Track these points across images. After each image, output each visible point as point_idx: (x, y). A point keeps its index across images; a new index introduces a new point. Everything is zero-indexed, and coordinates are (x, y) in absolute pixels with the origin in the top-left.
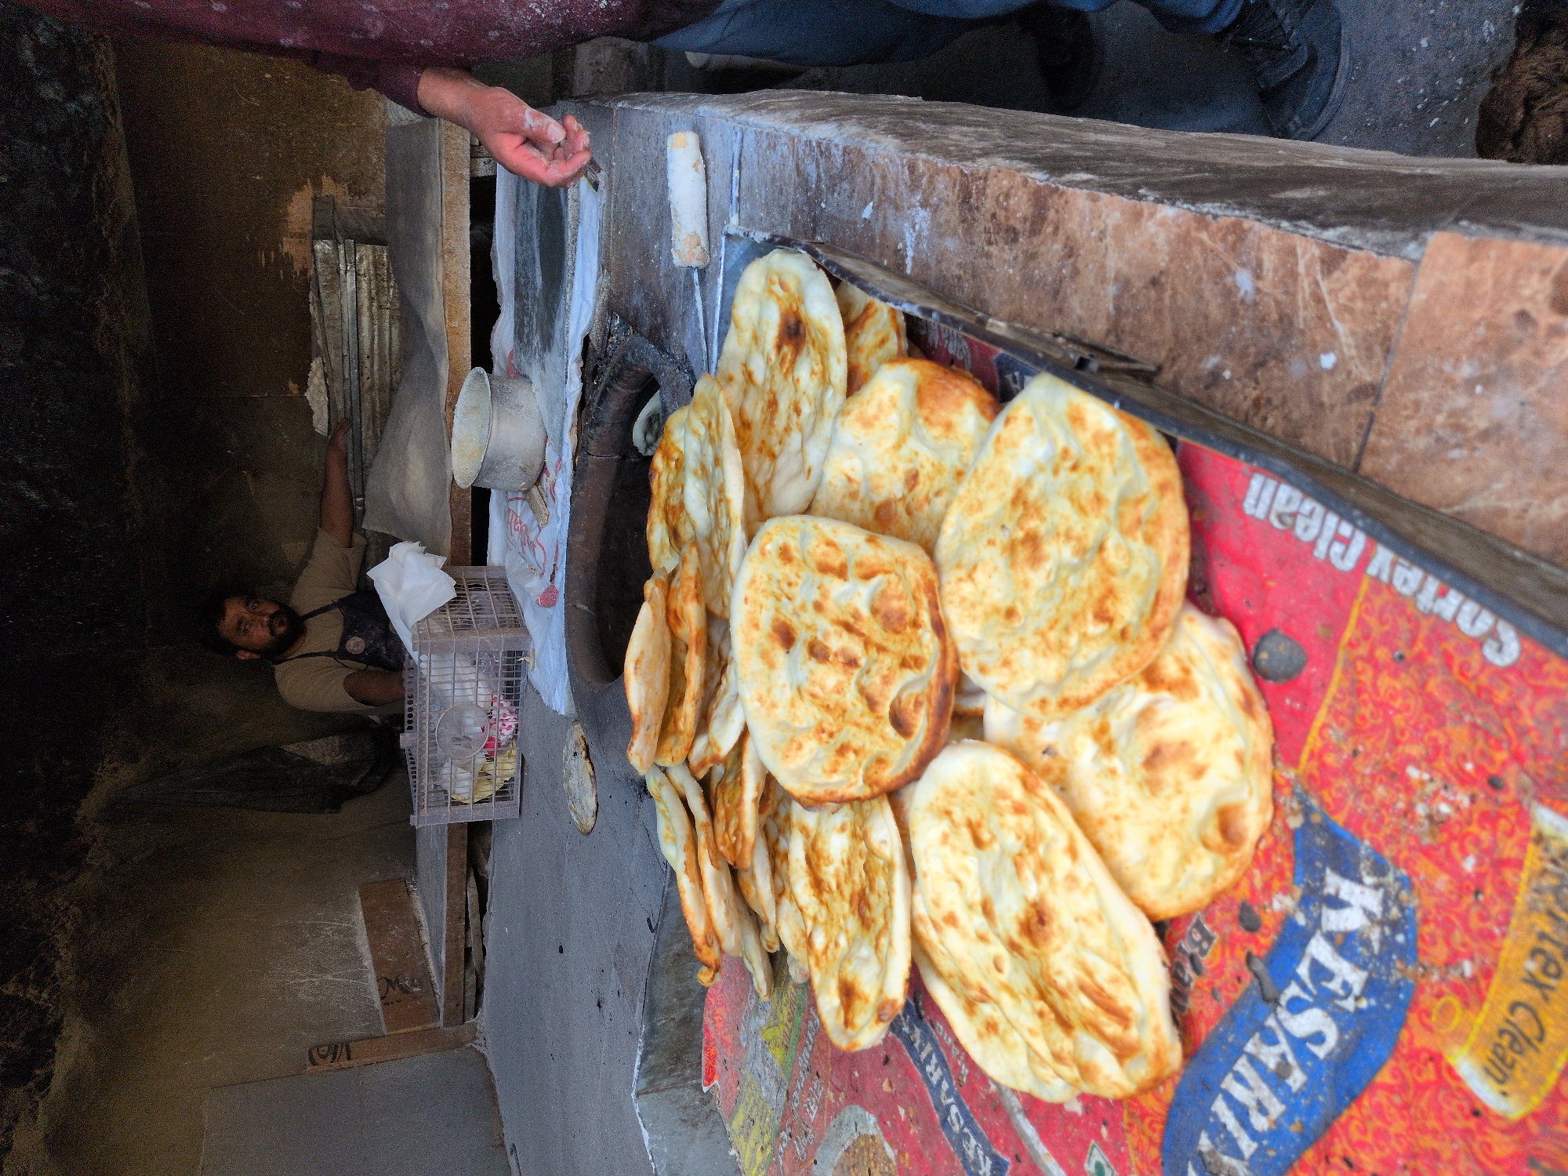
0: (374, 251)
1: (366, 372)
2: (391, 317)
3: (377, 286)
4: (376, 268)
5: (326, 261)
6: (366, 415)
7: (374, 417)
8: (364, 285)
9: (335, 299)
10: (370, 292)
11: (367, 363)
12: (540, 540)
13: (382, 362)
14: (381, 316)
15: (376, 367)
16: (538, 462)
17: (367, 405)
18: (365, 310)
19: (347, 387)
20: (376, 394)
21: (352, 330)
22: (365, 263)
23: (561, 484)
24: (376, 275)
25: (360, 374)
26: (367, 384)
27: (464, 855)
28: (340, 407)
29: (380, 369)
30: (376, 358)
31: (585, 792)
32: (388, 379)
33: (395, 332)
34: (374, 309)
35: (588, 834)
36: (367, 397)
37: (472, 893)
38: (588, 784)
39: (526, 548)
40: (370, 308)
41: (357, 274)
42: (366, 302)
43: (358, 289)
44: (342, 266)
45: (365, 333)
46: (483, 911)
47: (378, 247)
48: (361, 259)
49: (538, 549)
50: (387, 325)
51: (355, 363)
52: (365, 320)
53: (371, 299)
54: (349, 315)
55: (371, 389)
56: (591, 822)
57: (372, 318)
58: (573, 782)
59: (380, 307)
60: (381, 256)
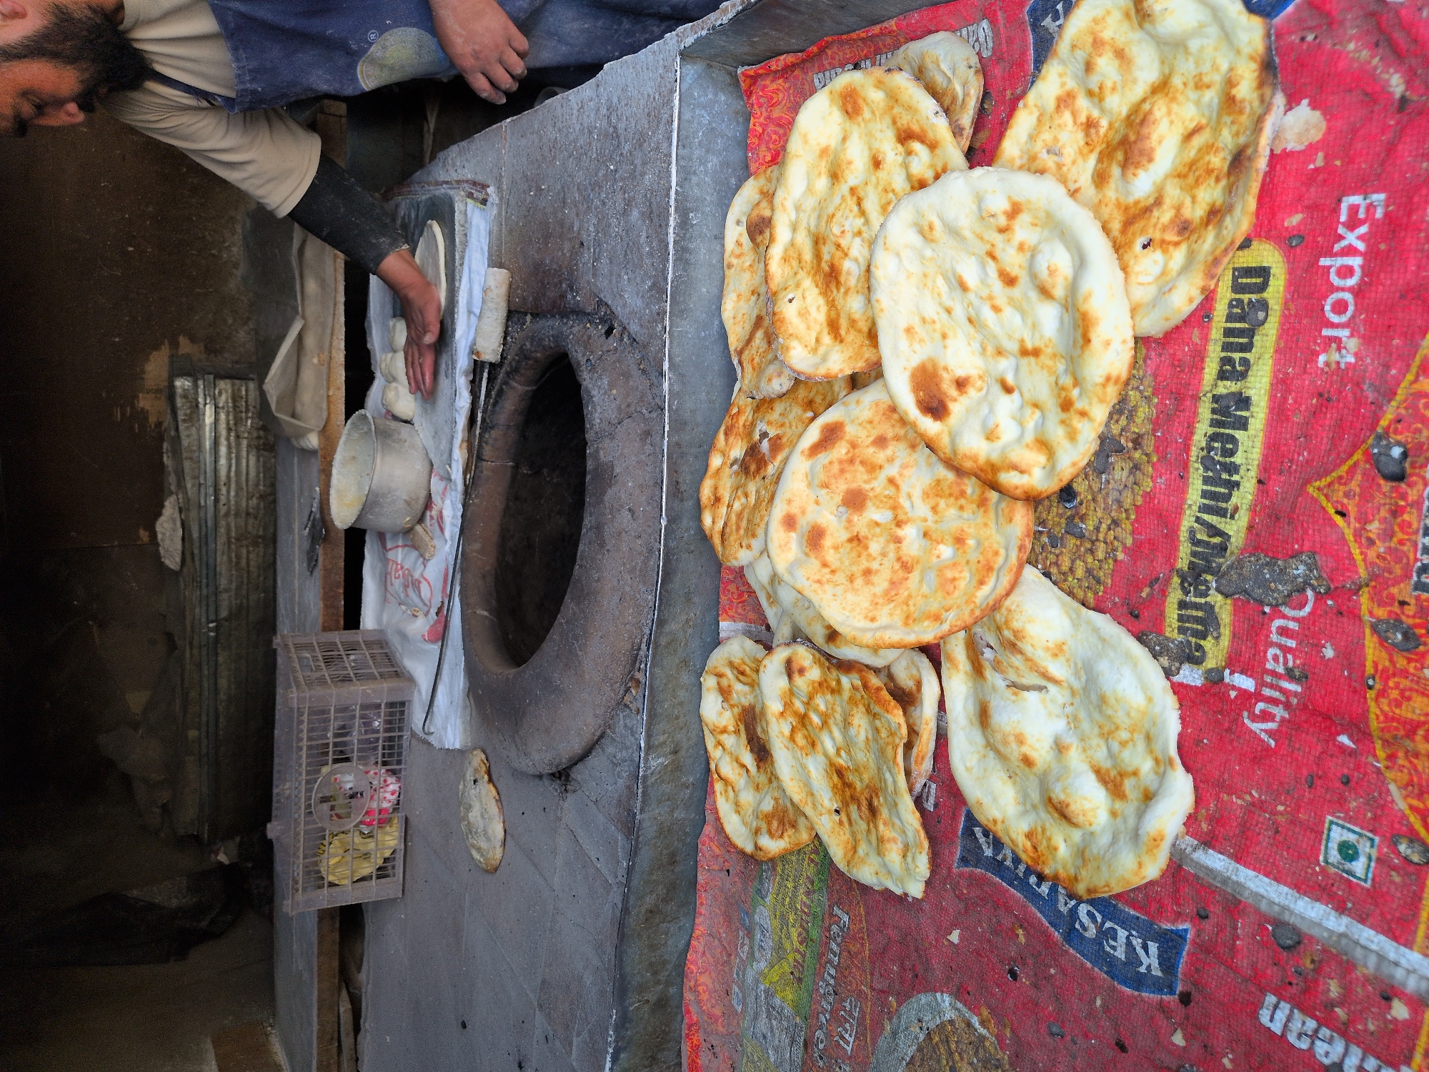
0: (233, 385)
1: (223, 499)
2: (249, 446)
3: (235, 418)
4: (234, 401)
5: (185, 396)
6: (222, 539)
7: (229, 542)
8: (223, 416)
9: (194, 430)
10: (228, 424)
11: (224, 490)
12: (426, 575)
13: (239, 488)
14: (238, 445)
15: (232, 493)
16: (423, 494)
17: (222, 530)
18: (223, 442)
19: (202, 514)
20: (231, 519)
21: (209, 458)
22: (224, 397)
23: (450, 509)
24: (235, 407)
25: (217, 501)
26: (223, 510)
27: (336, 963)
28: (195, 535)
29: (237, 495)
30: (233, 486)
31: (491, 819)
32: (244, 504)
33: (253, 460)
34: (232, 438)
35: (496, 869)
36: (223, 523)
37: (345, 1007)
38: (493, 809)
39: (410, 591)
40: (228, 439)
41: (216, 407)
42: (223, 432)
43: (216, 420)
44: (201, 400)
45: (223, 461)
46: (357, 1029)
47: (237, 382)
48: (220, 393)
49: (424, 587)
50: (244, 453)
51: (211, 490)
52: (223, 450)
53: (229, 430)
54: (208, 444)
55: (227, 514)
56: (498, 853)
57: (229, 447)
58: (474, 815)
59: (238, 437)
60: (239, 390)
